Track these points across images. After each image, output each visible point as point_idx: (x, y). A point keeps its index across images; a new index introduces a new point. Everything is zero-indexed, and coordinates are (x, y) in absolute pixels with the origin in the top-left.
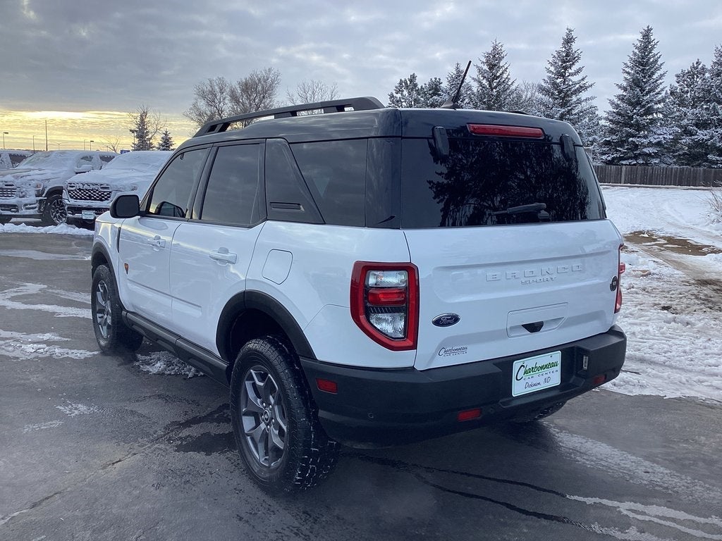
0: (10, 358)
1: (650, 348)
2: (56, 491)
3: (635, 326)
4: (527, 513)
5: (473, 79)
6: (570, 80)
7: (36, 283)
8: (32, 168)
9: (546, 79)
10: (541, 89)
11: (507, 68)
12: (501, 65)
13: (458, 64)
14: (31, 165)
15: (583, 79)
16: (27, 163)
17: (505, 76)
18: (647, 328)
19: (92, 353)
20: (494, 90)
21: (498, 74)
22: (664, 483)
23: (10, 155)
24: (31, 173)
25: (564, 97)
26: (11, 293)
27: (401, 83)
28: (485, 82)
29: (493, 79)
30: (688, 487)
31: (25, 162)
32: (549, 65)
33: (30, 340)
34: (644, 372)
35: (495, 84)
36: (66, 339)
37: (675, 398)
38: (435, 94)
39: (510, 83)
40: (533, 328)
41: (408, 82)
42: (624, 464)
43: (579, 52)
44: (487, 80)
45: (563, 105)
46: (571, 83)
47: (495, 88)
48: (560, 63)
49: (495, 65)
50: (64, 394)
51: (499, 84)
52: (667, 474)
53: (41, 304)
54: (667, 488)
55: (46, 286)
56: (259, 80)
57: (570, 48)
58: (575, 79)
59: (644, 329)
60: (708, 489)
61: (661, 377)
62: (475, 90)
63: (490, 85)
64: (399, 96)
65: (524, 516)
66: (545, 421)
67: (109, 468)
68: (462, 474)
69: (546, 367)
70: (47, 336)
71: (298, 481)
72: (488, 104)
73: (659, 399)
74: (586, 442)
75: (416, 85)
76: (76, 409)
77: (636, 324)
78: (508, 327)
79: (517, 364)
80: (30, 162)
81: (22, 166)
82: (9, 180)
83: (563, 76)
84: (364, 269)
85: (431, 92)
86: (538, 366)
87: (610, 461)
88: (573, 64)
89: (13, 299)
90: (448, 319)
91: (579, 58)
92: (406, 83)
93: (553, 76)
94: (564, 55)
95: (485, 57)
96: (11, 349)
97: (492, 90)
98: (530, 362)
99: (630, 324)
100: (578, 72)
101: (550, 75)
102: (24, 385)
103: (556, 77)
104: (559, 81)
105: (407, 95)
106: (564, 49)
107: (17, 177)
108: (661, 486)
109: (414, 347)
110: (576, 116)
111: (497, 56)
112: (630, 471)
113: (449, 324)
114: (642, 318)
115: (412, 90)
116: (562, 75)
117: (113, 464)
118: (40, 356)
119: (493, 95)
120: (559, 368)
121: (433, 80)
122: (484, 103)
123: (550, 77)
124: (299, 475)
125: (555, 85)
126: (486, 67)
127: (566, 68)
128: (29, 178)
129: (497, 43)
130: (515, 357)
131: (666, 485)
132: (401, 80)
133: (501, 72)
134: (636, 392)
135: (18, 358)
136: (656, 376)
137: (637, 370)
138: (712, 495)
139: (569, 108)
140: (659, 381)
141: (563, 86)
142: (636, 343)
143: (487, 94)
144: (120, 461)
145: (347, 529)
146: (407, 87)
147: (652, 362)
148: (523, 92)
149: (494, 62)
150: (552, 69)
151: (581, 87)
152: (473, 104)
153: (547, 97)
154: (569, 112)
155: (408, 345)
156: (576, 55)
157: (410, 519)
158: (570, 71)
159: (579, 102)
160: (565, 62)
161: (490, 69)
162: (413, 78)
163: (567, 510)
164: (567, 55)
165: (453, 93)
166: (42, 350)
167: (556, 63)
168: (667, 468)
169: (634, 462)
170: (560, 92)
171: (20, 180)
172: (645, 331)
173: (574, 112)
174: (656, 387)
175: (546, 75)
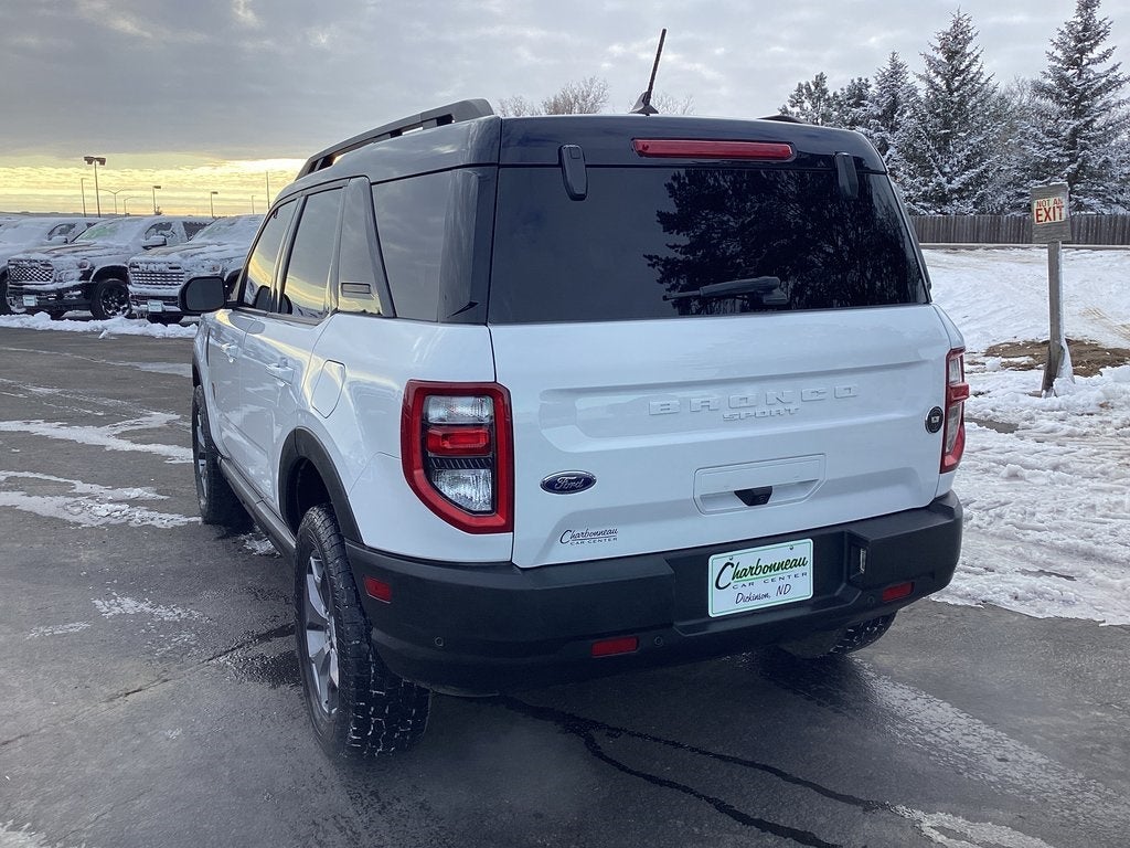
0: (69, 523)
1: (1113, 533)
2: (24, 732)
3: (1100, 494)
4: (745, 820)
5: (919, 76)
6: (1090, 70)
7: (168, 412)
8: (210, 241)
9: (1048, 71)
10: (1040, 89)
11: (977, 56)
12: (968, 51)
13: (894, 54)
14: (209, 238)
15: (1113, 69)
16: (204, 235)
17: (974, 69)
18: (1121, 498)
19: (187, 520)
20: (955, 94)
21: (962, 67)
22: (1028, 782)
23: (185, 224)
24: (205, 249)
25: (1080, 100)
26: (123, 427)
27: (799, 90)
28: (938, 80)
29: (954, 75)
30: (1070, 793)
31: (202, 232)
32: (1052, 49)
33: (110, 498)
34: (1083, 576)
35: (957, 84)
36: (162, 497)
37: (1121, 626)
38: (858, 105)
39: (982, 81)
40: (755, 498)
41: (813, 88)
42: (968, 742)
43: (1107, 22)
44: (943, 77)
45: (1078, 114)
46: (1092, 76)
47: (958, 89)
48: (1073, 44)
49: (957, 52)
50: (115, 581)
51: (963, 84)
52: (1040, 765)
53: (156, 443)
54: (1028, 793)
55: (178, 417)
56: (576, 98)
57: (1091, 16)
58: (1099, 68)
59: (1114, 499)
60: (1108, 798)
61: (1110, 587)
62: (922, 94)
63: (948, 86)
64: (796, 110)
65: (738, 825)
66: (858, 657)
67: (116, 702)
68: (667, 742)
69: (781, 566)
70: (135, 493)
71: (355, 741)
72: (945, 117)
73: (1091, 626)
74: (915, 699)
75: (824, 92)
76: (119, 605)
77: (1102, 490)
78: (697, 496)
79: (715, 563)
80: (208, 232)
81: (198, 239)
82: (174, 260)
83: (1078, 65)
84: (421, 393)
85: (851, 102)
86: (762, 564)
87: (943, 734)
88: (1096, 43)
89: (121, 436)
90: (570, 481)
91: (1106, 33)
92: (809, 89)
93: (1060, 65)
94: (1080, 28)
95: (940, 39)
96: (77, 510)
97: (951, 94)
98: (745, 558)
99: (1092, 490)
100: (1104, 57)
101: (1055, 63)
102: (65, 565)
103: (1065, 67)
104: (1071, 72)
105: (810, 108)
106: (1079, 20)
107: (185, 257)
108: (1017, 787)
109: (508, 527)
110: (1101, 132)
111: (960, 37)
112: (971, 754)
113: (573, 490)
114: (1121, 481)
115: (818, 99)
116: (1075, 63)
117: (128, 694)
118: (113, 521)
119: (952, 102)
120: (809, 568)
121: (856, 81)
122: (938, 115)
123: (1053, 68)
124: (355, 733)
125: (1063, 82)
126: (941, 57)
127: (1082, 52)
128: (202, 256)
129: (961, 15)
130: (713, 549)
131: (1028, 787)
132: (800, 84)
133: (967, 63)
134: (1053, 611)
135: (80, 524)
136: (1100, 585)
137: (1072, 572)
138: (1112, 809)
139: (1088, 119)
140: (1100, 594)
141: (1076, 82)
142: (1087, 524)
143: (943, 100)
144: (139, 690)
145: (428, 826)
146: (810, 95)
147: (1105, 559)
148: (1015, 95)
149: (955, 47)
150: (1059, 53)
151: (1110, 82)
152: (919, 118)
153: (1049, 101)
154: (1087, 125)
155: (497, 524)
156: (1102, 28)
157: (538, 816)
158: (1091, 56)
159: (1106, 108)
160: (1080, 41)
161: (948, 58)
162: (820, 79)
163: (822, 820)
164: (1085, 29)
165: (886, 101)
166: (118, 514)
167: (1065, 43)
168: (1045, 753)
169: (988, 740)
170: (1071, 93)
171: (189, 261)
172: (1116, 503)
173: (1095, 125)
174: (1092, 605)
175: (1047, 65)
